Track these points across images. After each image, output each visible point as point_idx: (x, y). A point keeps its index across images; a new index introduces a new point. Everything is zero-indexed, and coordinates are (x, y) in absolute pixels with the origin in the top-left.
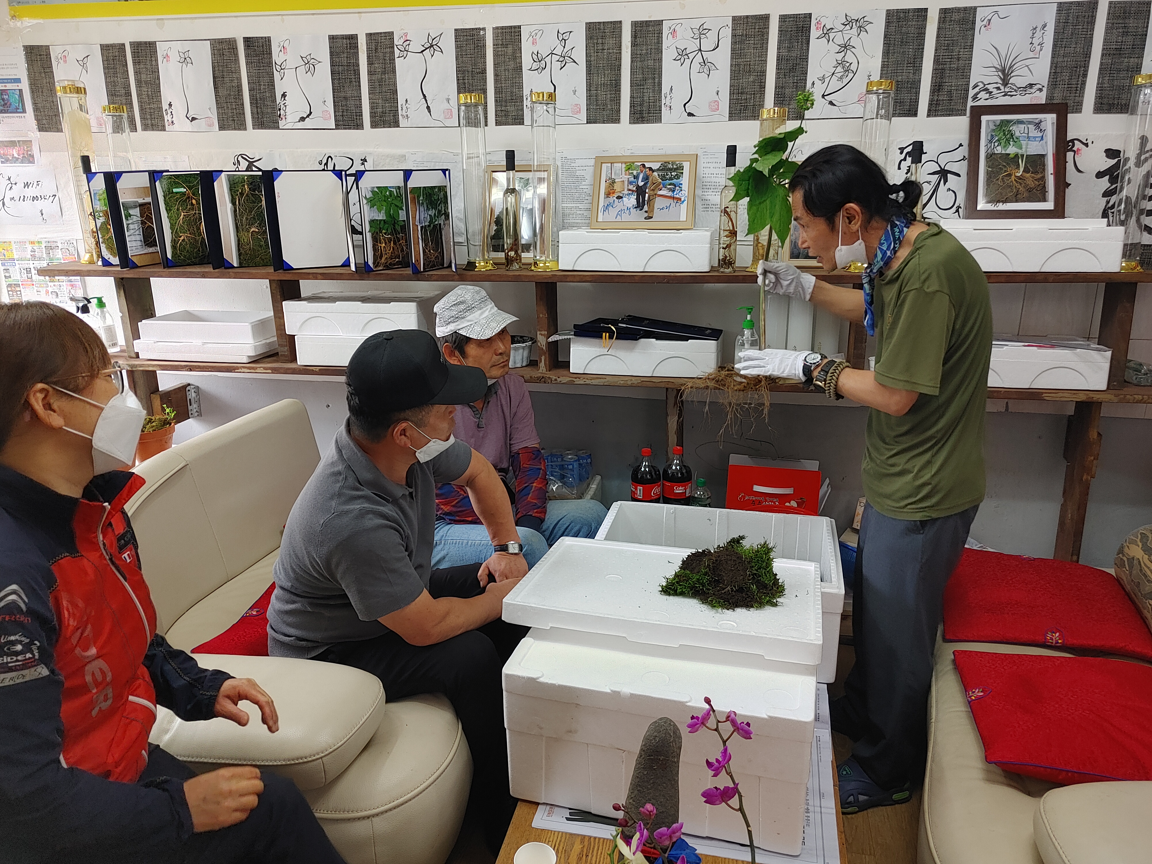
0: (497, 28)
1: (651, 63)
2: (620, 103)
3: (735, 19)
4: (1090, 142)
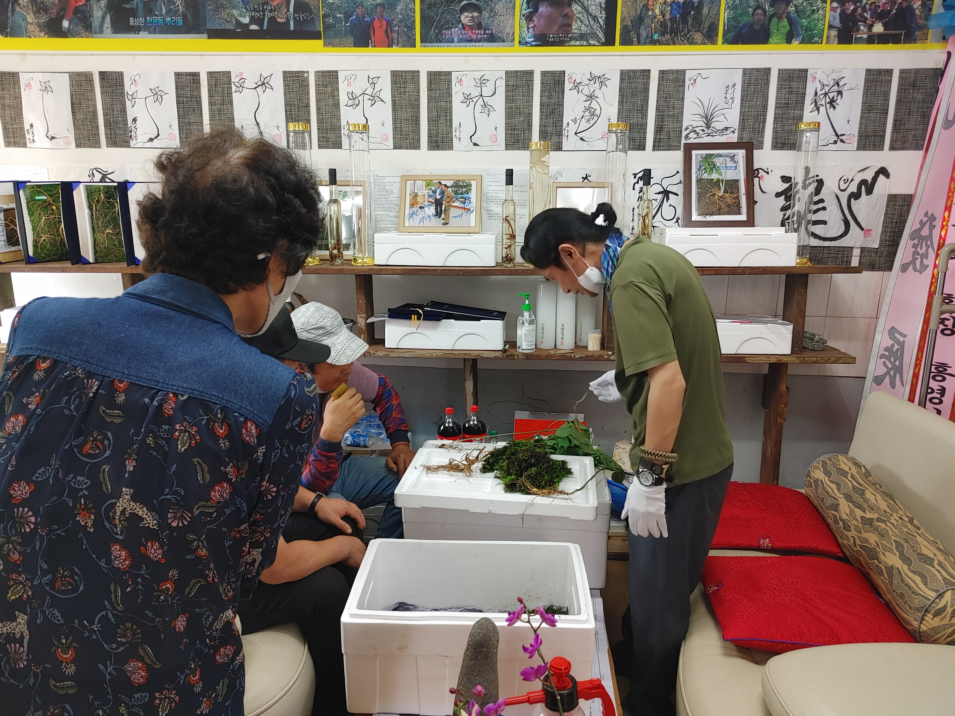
0: (318, 72)
1: (443, 104)
2: (419, 134)
3: (507, 73)
4: (770, 171)
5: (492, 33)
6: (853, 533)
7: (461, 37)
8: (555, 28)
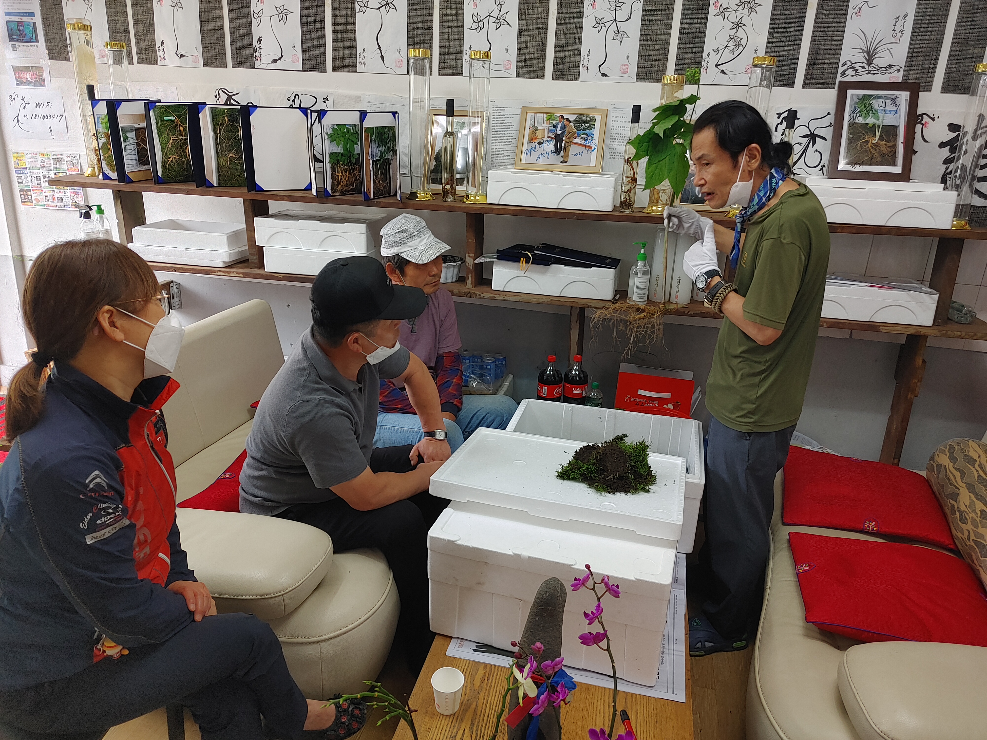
1: (573, 28)
2: (545, 62)
4: (936, 117)
6: (969, 526)
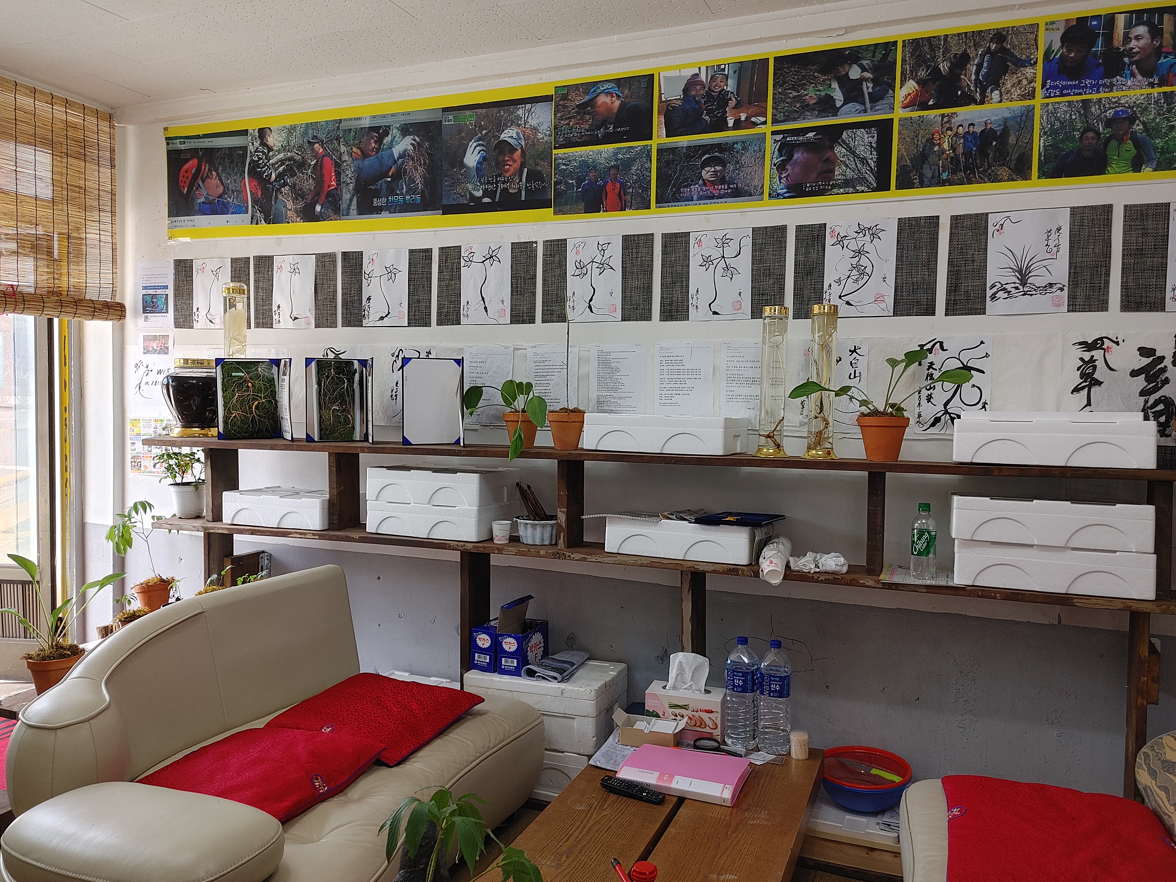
3: (755, 230)
4: (1120, 340)
5: (737, 186)
7: (701, 194)
8: (814, 175)
